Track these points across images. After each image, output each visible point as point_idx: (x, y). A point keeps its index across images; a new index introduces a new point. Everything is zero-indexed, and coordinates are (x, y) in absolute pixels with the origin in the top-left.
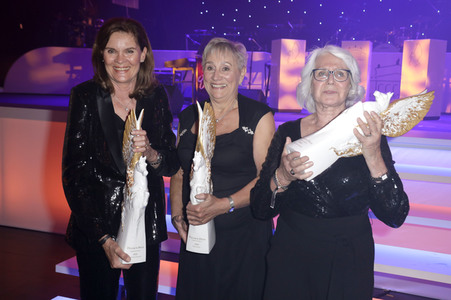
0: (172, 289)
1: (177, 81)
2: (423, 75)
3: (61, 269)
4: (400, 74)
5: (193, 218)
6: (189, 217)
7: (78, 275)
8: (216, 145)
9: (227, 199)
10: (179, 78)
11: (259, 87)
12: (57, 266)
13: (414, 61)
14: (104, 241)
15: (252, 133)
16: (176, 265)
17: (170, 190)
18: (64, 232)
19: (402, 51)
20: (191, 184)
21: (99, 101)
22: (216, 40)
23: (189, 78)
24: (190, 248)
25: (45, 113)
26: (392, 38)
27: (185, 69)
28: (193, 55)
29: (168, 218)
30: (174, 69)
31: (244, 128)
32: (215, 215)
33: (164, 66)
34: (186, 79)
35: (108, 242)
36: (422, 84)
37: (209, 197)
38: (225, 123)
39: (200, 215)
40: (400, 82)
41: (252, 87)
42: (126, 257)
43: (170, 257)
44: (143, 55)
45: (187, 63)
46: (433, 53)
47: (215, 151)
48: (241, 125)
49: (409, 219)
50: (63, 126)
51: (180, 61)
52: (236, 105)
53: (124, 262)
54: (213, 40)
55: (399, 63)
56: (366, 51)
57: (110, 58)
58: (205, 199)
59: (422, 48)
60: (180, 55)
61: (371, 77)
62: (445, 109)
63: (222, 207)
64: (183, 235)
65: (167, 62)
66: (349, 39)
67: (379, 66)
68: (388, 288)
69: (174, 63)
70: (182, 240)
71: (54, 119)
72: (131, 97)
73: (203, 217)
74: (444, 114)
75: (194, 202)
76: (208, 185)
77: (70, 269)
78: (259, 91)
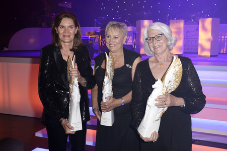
0: (94, 143)
1: (91, 42)
2: (209, 35)
3: (39, 134)
4: (198, 35)
5: (104, 108)
6: (102, 108)
7: (47, 137)
8: (114, 74)
9: (120, 99)
10: (92, 40)
11: (131, 44)
12: (36, 133)
13: (204, 29)
14: (61, 121)
15: (131, 67)
16: (95, 132)
17: (91, 95)
18: (40, 117)
19: (198, 24)
20: (103, 92)
21: (55, 54)
22: (111, 23)
23: (97, 40)
24: (102, 123)
25: (29, 60)
26: (194, 18)
27: (95, 36)
28: (98, 29)
29: (91, 109)
30: (90, 36)
31: (127, 65)
32: (114, 107)
33: (85, 35)
34: (95, 41)
35: (64, 121)
36: (209, 40)
37: (112, 98)
38: (117, 63)
39: (107, 107)
40: (198, 39)
41: (128, 44)
42: (72, 128)
43: (92, 127)
44: (76, 30)
45: (96, 33)
46: (213, 24)
47: (114, 76)
48: (125, 63)
49: (207, 105)
50: (38, 66)
51: (92, 32)
52: (123, 53)
53: (71, 130)
54: (110, 23)
55: (197, 30)
56: (181, 24)
57: (61, 31)
58: (110, 99)
59: (208, 22)
60: (92, 30)
61: (185, 37)
62: (220, 51)
63: (118, 103)
64: (99, 117)
65: (86, 33)
66: (173, 19)
67: (188, 32)
68: (196, 139)
69: (89, 33)
70: (98, 120)
71: (33, 62)
72: (71, 50)
73: (109, 108)
74: (220, 53)
75: (104, 100)
76: (111, 92)
77: (43, 134)
78: (131, 46)
